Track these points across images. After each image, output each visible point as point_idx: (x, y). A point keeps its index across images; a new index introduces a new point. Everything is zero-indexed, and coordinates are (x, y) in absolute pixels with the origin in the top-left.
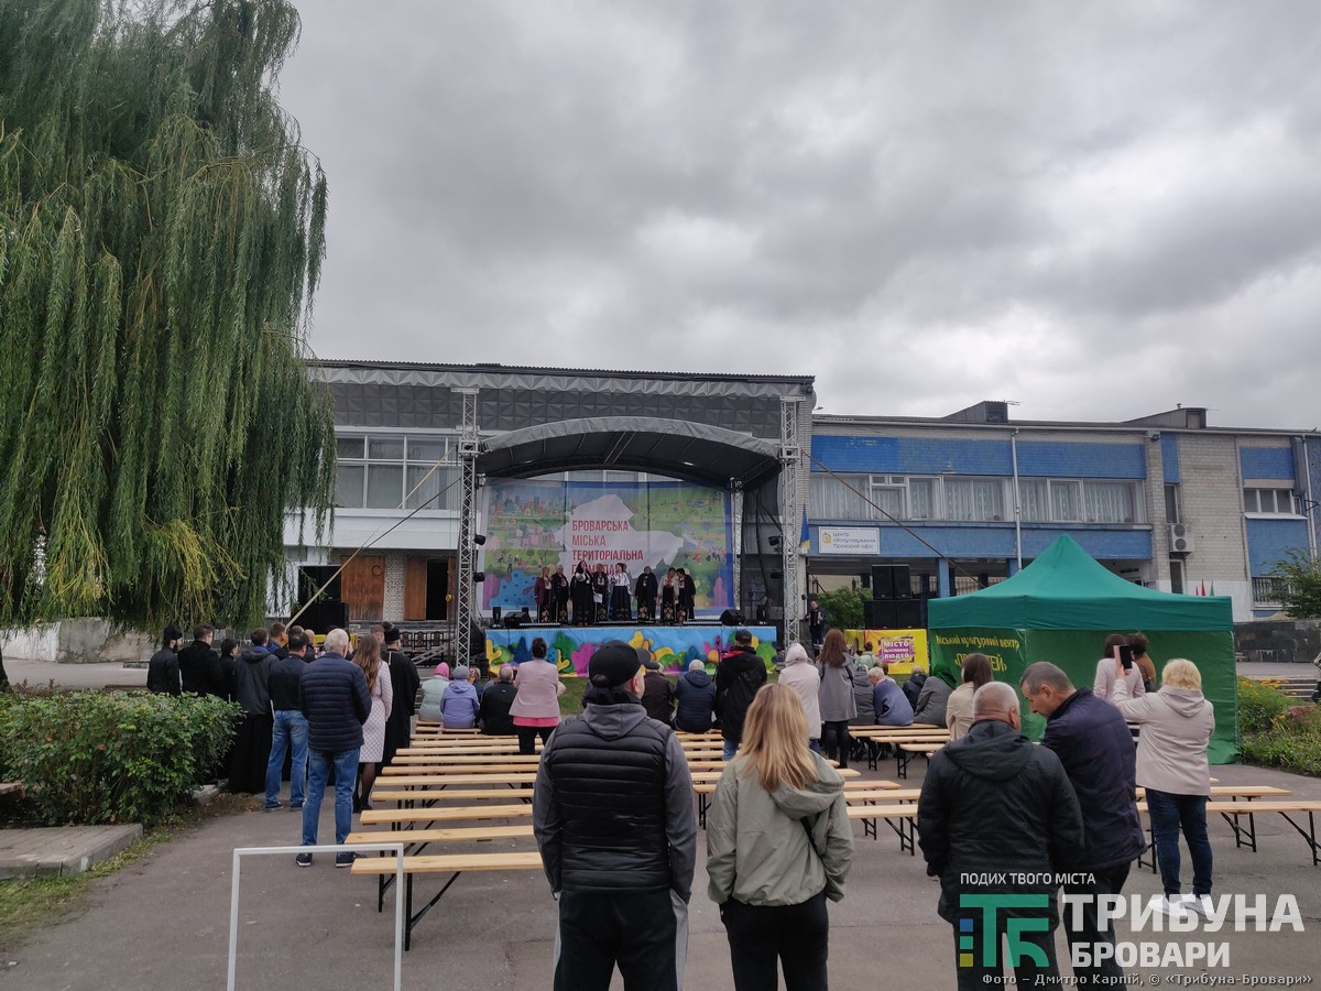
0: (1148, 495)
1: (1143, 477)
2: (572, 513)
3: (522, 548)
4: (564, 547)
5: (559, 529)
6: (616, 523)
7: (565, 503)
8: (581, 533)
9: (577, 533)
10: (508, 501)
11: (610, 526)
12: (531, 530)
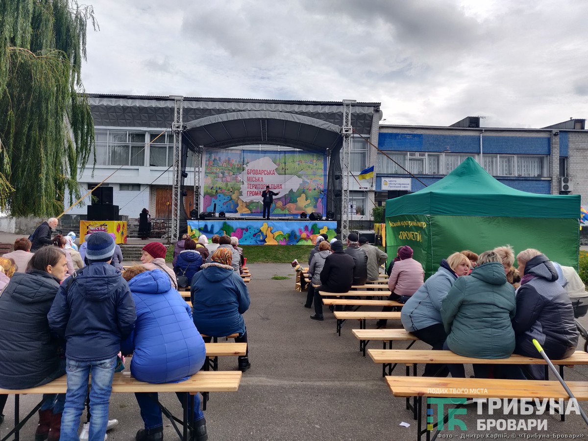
0: (551, 163)
1: (549, 154)
2: (247, 166)
3: (222, 183)
4: (243, 182)
5: (240, 173)
6: (268, 171)
7: (243, 161)
8: (251, 175)
9: (249, 176)
10: (215, 159)
11: (266, 172)
12: (227, 174)
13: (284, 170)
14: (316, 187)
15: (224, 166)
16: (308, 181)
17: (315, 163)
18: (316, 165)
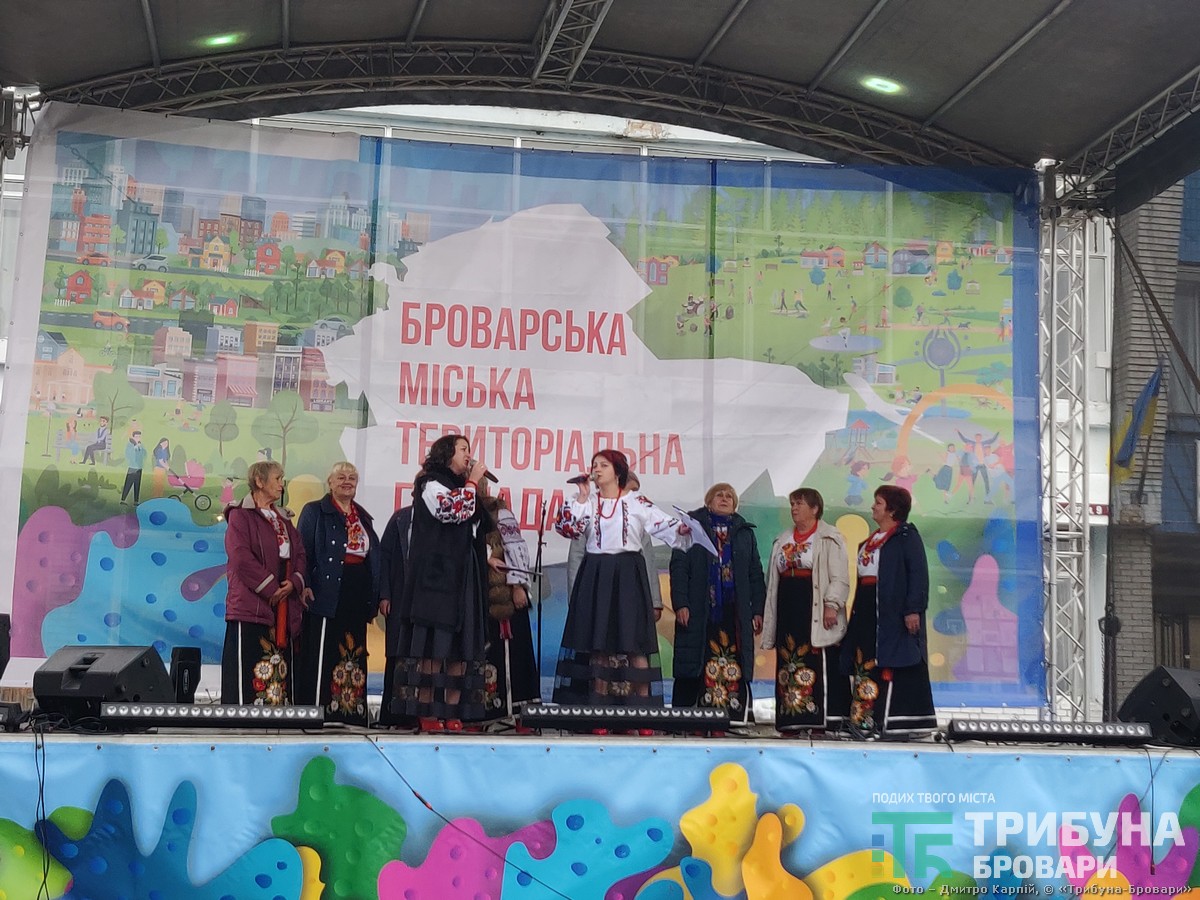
2: (401, 272)
3: (188, 409)
4: (364, 407)
5: (344, 332)
6: (581, 321)
7: (374, 226)
8: (439, 352)
9: (416, 355)
10: (135, 208)
11: (557, 330)
12: (226, 335)
13: (700, 319)
14: (953, 461)
15: (207, 265)
16: (890, 410)
17: (943, 273)
18: (955, 282)
